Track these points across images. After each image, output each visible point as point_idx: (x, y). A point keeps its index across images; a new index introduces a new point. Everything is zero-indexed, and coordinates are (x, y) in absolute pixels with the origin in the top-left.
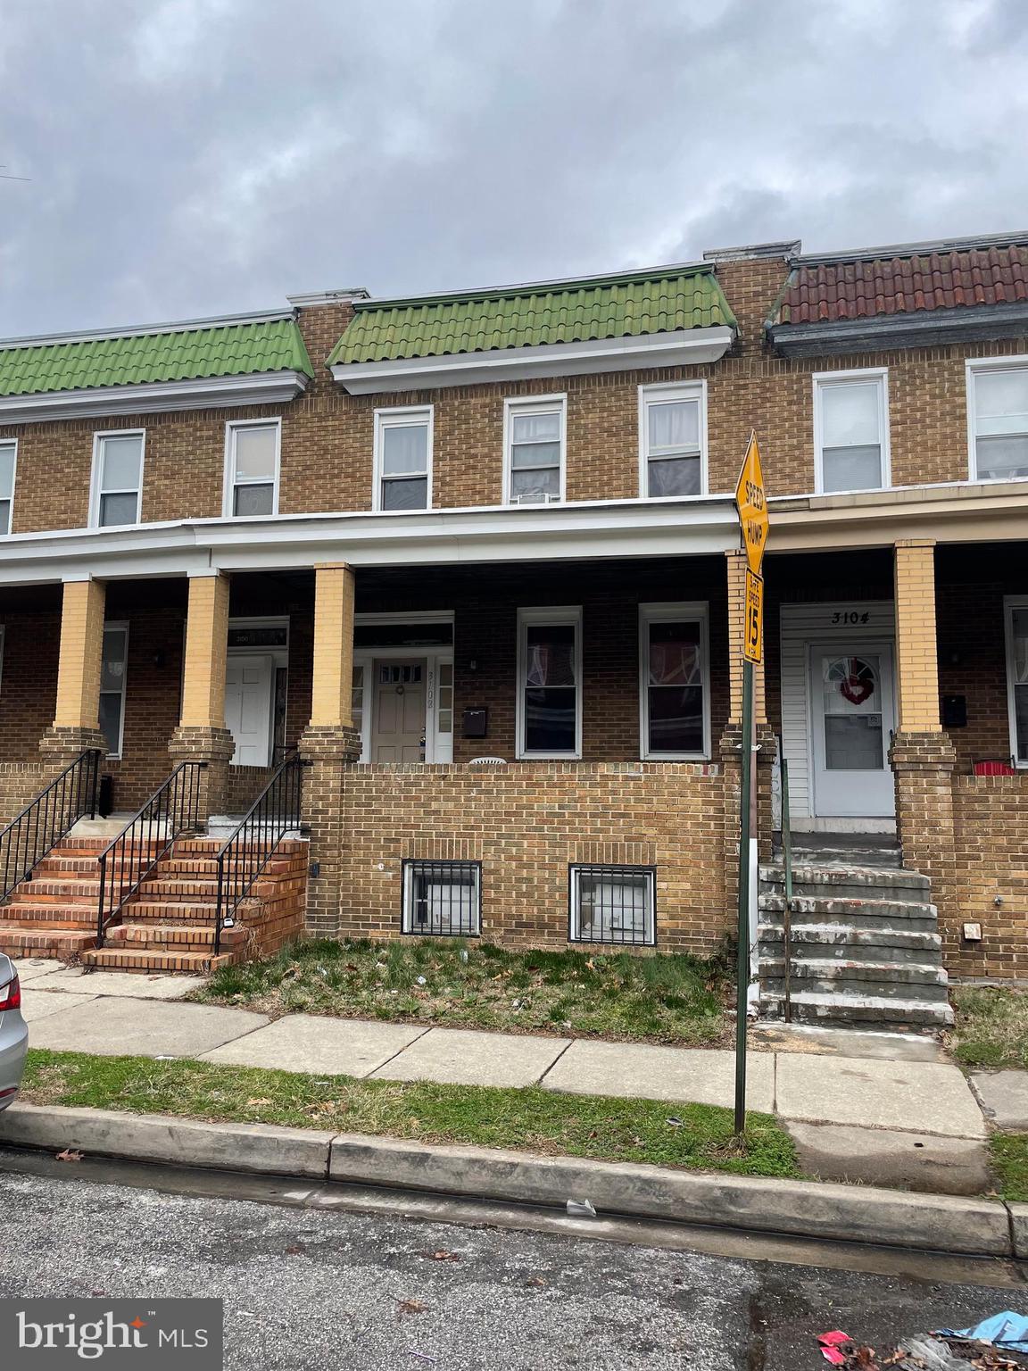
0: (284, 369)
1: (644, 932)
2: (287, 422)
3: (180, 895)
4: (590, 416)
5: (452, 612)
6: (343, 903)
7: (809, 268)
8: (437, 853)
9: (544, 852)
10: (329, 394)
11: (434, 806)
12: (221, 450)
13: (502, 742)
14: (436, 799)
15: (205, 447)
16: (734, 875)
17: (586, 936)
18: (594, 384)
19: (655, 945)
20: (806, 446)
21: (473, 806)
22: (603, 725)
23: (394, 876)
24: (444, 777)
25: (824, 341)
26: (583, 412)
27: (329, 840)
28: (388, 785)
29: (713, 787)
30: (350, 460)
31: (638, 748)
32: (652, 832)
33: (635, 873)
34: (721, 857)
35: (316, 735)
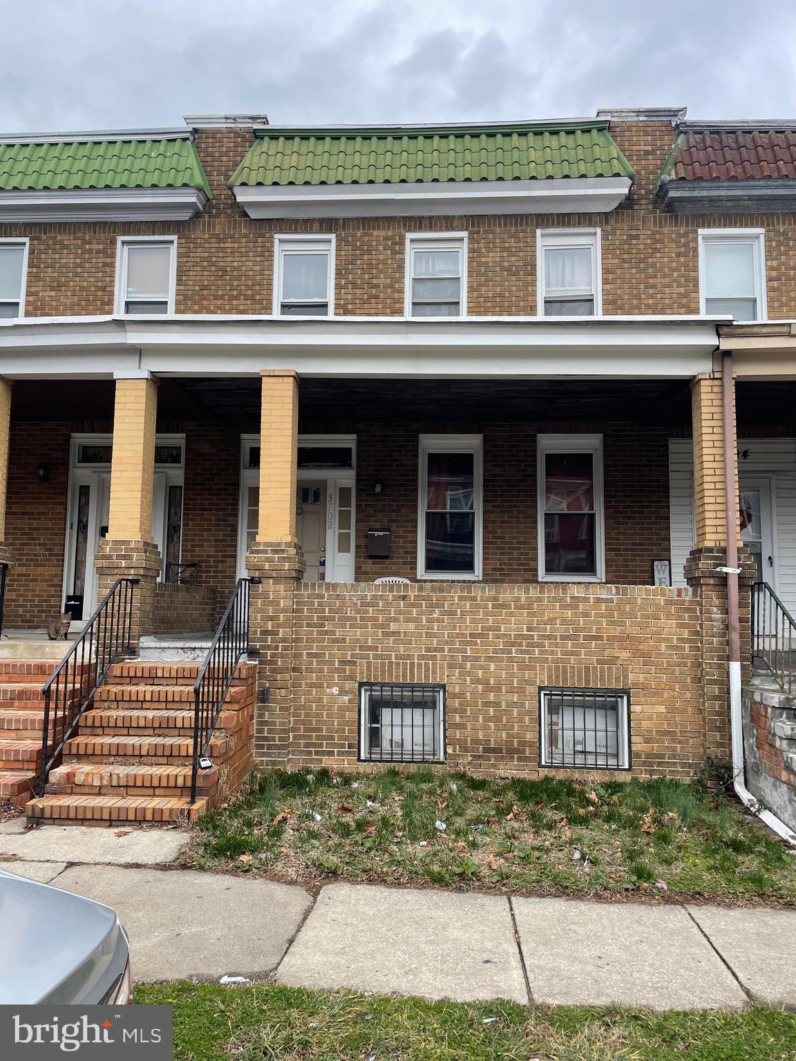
0: (185, 185)
1: (617, 756)
2: (183, 241)
3: (128, 728)
4: (491, 254)
5: (354, 436)
6: (294, 730)
7: (696, 133)
8: (397, 677)
9: (513, 675)
10: (227, 216)
11: (393, 627)
12: (112, 265)
13: (404, 563)
14: (396, 620)
15: (94, 260)
16: (715, 698)
17: (557, 761)
18: (495, 225)
19: (629, 770)
20: (693, 295)
21: (436, 627)
22: (503, 548)
23: (350, 701)
24: (404, 598)
25: (711, 200)
26: (484, 250)
27: (279, 663)
28: (343, 604)
29: (687, 611)
30: (250, 283)
31: (536, 570)
32: (624, 655)
33: (609, 696)
34: (698, 680)
35: (265, 552)
